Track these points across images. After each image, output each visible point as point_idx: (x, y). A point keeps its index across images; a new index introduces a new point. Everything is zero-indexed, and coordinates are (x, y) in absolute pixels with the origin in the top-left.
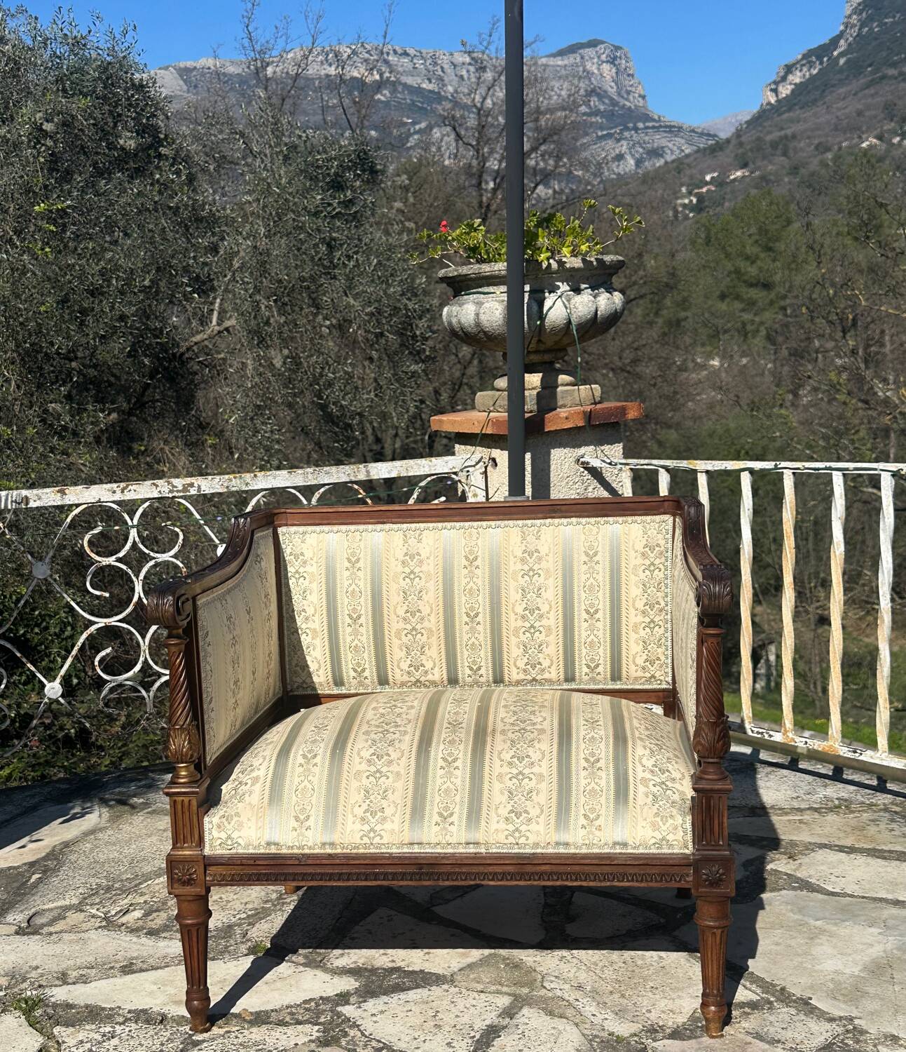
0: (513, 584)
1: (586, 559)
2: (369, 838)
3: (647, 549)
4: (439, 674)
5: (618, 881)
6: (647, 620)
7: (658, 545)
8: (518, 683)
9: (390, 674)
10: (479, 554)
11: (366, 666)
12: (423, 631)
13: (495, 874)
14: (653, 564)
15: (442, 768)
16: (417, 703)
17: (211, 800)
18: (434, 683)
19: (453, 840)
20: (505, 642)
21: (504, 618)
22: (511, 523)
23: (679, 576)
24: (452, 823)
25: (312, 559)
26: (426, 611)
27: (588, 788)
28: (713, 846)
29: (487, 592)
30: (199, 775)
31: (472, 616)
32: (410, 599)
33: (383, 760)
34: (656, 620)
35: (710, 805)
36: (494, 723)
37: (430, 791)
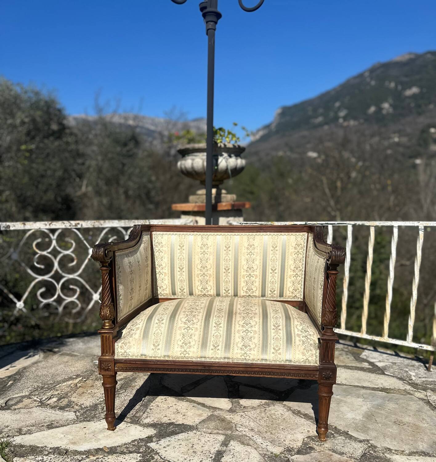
0: (243, 258)
1: (272, 249)
2: (184, 355)
3: (297, 246)
4: (213, 292)
5: (287, 376)
6: (295, 274)
7: (301, 244)
8: (243, 296)
9: (194, 291)
10: (230, 245)
11: (185, 288)
12: (207, 275)
13: (236, 371)
14: (298, 252)
15: (215, 327)
16: (205, 302)
17: (118, 336)
18: (211, 295)
19: (219, 356)
20: (239, 280)
21: (239, 271)
22: (244, 234)
23: (312, 254)
24: (218, 349)
25: (165, 245)
26: (209, 267)
27: (275, 337)
28: (328, 363)
29: (233, 260)
30: (114, 325)
31: (227, 270)
32: (203, 262)
33: (191, 323)
34: (298, 274)
35: (327, 346)
36: (236, 310)
37: (209, 336)
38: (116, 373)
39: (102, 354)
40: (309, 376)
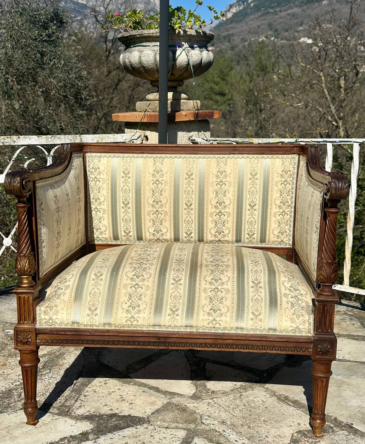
0: (211, 189)
1: (251, 177)
2: (131, 322)
3: (284, 173)
4: (169, 235)
5: (270, 350)
6: (281, 211)
7: (290, 171)
8: (211, 242)
9: (144, 234)
10: (194, 172)
11: (131, 230)
12: (162, 212)
13: (201, 344)
14: (286, 181)
15: (172, 284)
16: (158, 250)
17: (41, 297)
18: (167, 240)
19: (178, 324)
20: (205, 220)
21: (205, 207)
22: (212, 156)
23: (304, 184)
24: (178, 315)
25: (104, 171)
26: (164, 201)
27: (254, 298)
28: (325, 332)
29: (197, 192)
30: (34, 283)
31: (189, 205)
32: (156, 195)
33: (140, 278)
34: (286, 211)
35: (325, 310)
36: (201, 261)
37: (165, 296)
38: (38, 348)
39: (18, 322)
40: (300, 351)
